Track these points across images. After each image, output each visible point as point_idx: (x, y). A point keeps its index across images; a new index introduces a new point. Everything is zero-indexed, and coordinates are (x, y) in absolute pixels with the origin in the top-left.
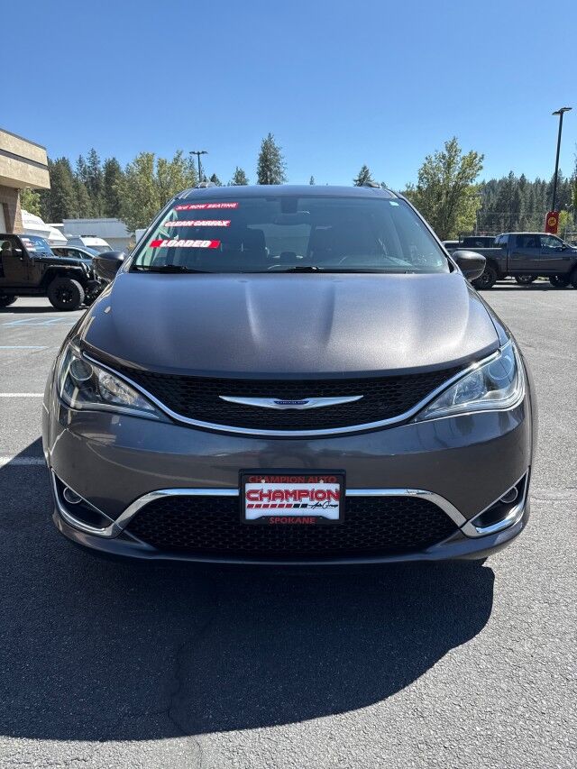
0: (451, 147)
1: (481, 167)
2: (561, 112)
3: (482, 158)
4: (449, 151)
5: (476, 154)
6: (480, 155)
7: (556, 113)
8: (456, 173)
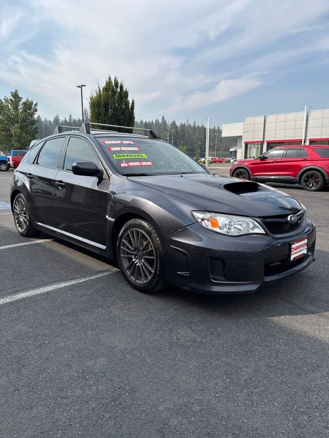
0: (15, 95)
1: (36, 110)
2: (81, 87)
3: (36, 105)
4: (15, 98)
5: (32, 102)
6: (34, 103)
7: (79, 87)
8: (21, 111)
